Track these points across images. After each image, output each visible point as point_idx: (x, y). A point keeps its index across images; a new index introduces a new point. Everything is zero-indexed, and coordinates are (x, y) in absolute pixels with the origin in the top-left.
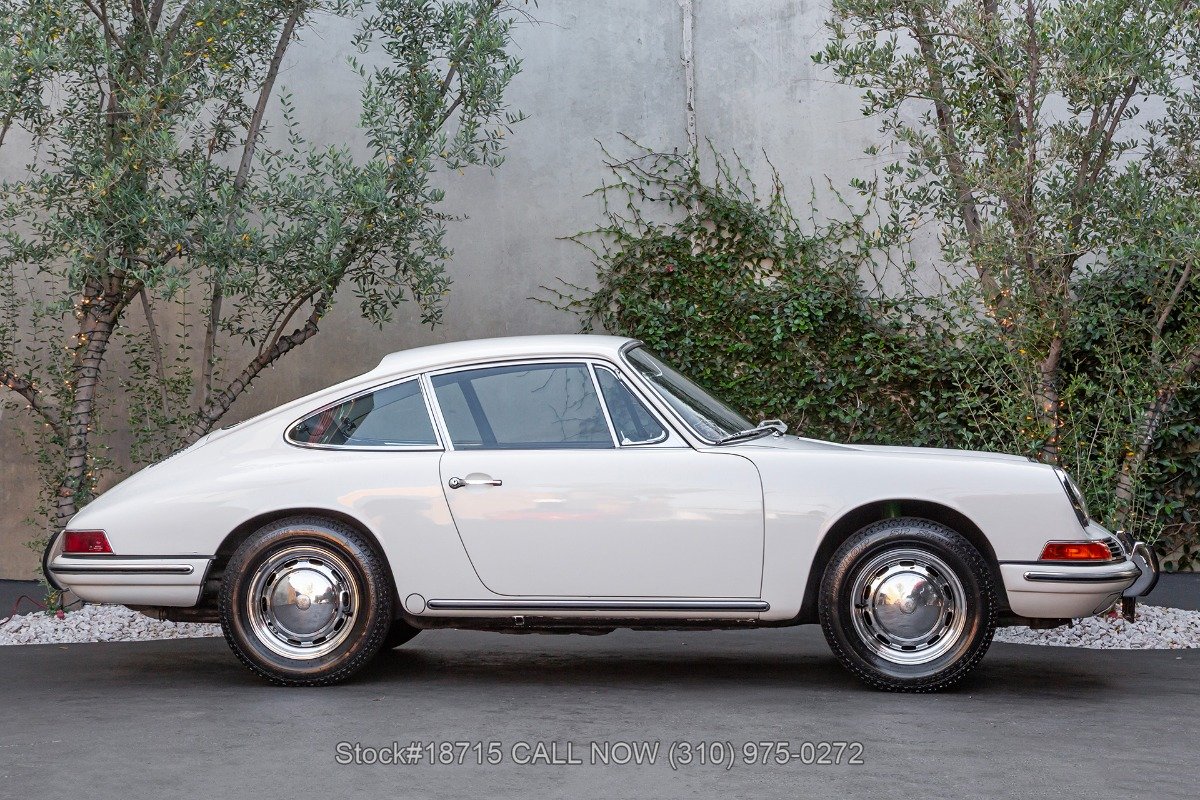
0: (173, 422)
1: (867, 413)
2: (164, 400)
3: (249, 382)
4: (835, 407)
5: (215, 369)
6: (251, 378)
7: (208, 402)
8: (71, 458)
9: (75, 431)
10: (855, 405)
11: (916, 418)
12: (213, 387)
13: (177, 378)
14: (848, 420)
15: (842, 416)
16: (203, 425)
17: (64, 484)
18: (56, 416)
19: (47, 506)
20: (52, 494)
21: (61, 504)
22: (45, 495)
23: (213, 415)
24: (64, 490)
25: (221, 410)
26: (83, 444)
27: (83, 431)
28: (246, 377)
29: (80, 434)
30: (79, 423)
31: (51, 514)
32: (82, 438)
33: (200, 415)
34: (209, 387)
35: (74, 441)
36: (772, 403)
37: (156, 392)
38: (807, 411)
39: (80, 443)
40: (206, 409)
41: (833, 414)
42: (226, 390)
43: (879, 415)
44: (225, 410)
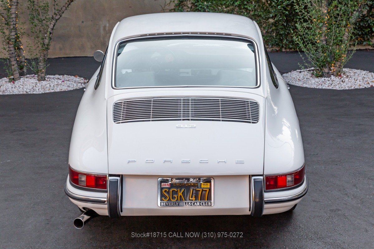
0: (44, 20)
1: (255, 6)
2: (40, 13)
3: (68, 7)
4: (246, 5)
5: (56, 3)
6: (68, 5)
7: (55, 14)
8: (11, 32)
9: (12, 23)
10: (252, 3)
11: (270, 7)
12: (56, 9)
13: (44, 5)
14: (250, 9)
15: (248, 7)
16: (54, 21)
17: (10, 40)
18: (6, 16)
19: (5, 47)
20: (6, 43)
21: (10, 47)
22: (4, 43)
23: (57, 18)
24: (10, 42)
25: (59, 16)
26: (15, 28)
27: (15, 23)
28: (67, 6)
29: (14, 24)
30: (13, 21)
31: (7, 49)
32: (14, 26)
33: (53, 18)
34: (55, 9)
35: (12, 27)
36: (227, 4)
37: (37, 10)
38: (238, 6)
39: (14, 27)
40: (54, 16)
41: (246, 7)
42: (60, 10)
43: (259, 6)
44: (61, 16)
